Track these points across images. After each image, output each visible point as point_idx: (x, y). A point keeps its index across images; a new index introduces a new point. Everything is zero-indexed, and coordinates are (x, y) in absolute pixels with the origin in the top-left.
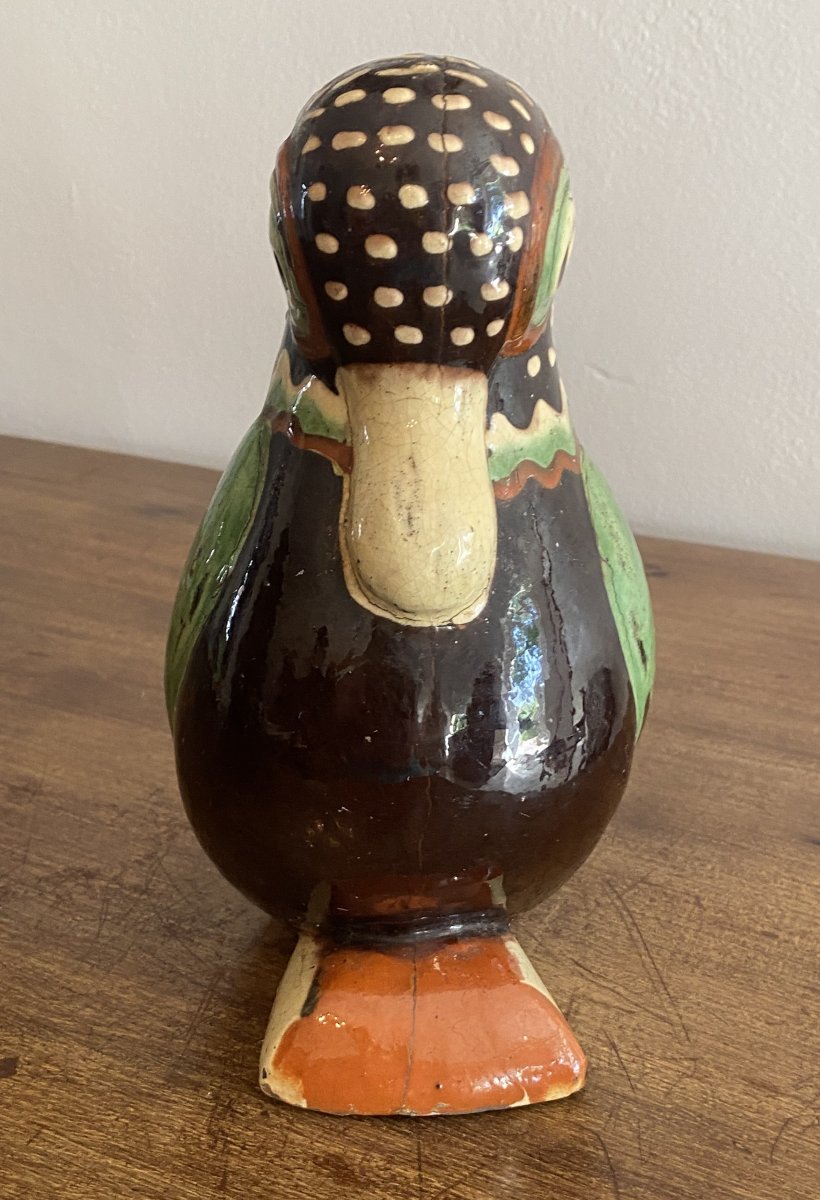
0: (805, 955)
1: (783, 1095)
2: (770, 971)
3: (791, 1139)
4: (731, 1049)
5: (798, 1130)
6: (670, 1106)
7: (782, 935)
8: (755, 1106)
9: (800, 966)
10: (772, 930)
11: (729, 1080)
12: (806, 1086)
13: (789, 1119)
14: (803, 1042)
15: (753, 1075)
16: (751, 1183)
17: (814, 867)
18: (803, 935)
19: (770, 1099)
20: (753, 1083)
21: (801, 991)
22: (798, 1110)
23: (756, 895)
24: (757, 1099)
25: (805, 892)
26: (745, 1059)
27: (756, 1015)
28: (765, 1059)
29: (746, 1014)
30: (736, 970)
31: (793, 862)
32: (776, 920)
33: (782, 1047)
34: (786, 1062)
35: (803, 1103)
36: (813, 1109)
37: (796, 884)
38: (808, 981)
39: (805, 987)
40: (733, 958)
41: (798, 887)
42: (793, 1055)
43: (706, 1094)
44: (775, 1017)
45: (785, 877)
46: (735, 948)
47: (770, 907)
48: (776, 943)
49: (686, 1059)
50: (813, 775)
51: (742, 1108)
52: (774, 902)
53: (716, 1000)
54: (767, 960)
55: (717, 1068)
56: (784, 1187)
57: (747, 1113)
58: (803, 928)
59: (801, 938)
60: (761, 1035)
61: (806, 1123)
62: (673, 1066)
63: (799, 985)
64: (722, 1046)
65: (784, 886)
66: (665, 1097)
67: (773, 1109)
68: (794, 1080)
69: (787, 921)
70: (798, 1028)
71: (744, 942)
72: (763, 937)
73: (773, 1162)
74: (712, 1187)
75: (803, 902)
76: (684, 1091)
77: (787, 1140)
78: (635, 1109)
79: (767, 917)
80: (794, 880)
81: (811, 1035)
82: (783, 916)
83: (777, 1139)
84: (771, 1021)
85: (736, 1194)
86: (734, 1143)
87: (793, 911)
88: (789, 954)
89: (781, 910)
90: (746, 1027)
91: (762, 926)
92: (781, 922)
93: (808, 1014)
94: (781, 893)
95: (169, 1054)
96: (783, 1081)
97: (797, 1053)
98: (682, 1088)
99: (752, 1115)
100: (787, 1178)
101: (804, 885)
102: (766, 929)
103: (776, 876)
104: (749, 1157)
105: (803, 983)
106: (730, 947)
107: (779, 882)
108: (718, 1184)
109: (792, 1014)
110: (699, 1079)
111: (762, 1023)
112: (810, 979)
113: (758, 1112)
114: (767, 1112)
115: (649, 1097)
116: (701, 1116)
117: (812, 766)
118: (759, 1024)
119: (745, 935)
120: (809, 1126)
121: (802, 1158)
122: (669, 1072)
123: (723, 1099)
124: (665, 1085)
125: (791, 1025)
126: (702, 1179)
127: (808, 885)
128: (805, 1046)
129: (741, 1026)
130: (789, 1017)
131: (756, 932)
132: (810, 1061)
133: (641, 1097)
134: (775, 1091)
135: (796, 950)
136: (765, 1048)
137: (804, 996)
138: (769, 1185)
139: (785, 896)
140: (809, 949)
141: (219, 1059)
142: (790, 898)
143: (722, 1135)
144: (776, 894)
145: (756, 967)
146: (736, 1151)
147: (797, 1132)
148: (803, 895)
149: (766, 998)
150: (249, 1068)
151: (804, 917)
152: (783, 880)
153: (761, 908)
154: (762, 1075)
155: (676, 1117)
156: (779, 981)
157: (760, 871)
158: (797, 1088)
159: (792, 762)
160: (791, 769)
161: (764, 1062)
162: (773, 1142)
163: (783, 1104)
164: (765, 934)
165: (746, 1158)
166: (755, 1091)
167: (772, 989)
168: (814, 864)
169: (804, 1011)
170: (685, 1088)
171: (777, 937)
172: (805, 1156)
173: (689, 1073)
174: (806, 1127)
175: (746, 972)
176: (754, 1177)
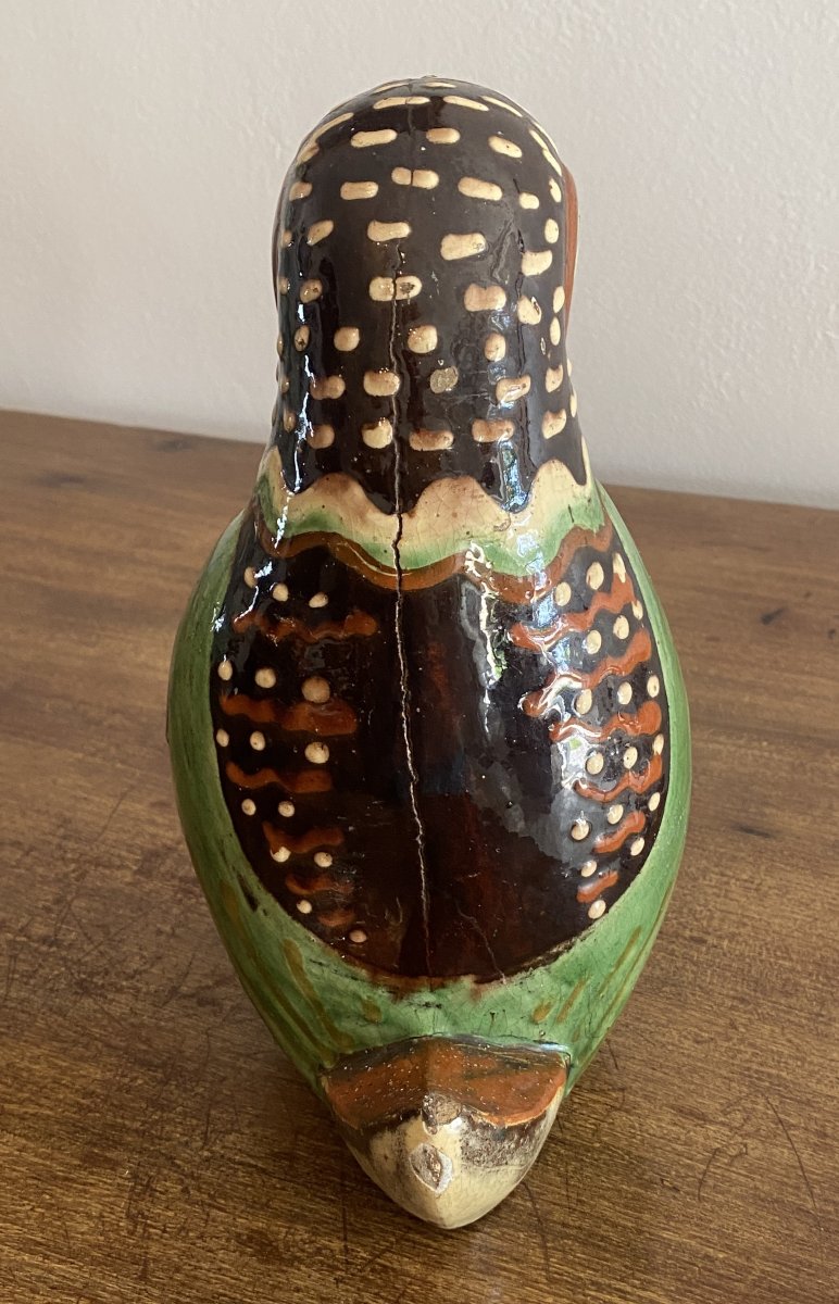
0: (733, 960)
1: (711, 1122)
2: (698, 982)
3: (718, 1171)
4: (661, 1075)
5: (726, 1161)
6: (598, 1145)
7: (711, 940)
8: (683, 1137)
9: (728, 974)
10: (701, 934)
11: (657, 1110)
12: (734, 1110)
13: (718, 1149)
14: (731, 1061)
15: (681, 1102)
16: (679, 1225)
17: (743, 858)
18: (732, 937)
19: (698, 1128)
20: (681, 1111)
21: (729, 1003)
22: (725, 1138)
23: (685, 895)
24: (684, 1128)
25: (733, 888)
26: (673, 1084)
27: (684, 1033)
28: (693, 1083)
29: (674, 1033)
30: (665, 984)
31: (722, 854)
32: (705, 923)
33: (711, 1068)
34: (715, 1085)
35: (731, 1130)
36: (741, 1136)
37: (725, 879)
38: (736, 991)
39: (734, 998)
40: (662, 969)
41: (727, 883)
42: (721, 1076)
43: (634, 1128)
44: (703, 1034)
45: (713, 872)
46: (664, 958)
47: (699, 908)
48: (704, 949)
49: (614, 1090)
50: (743, 751)
51: (670, 1141)
52: (703, 902)
53: (644, 1019)
54: (695, 968)
55: (645, 1097)
56: (712, 1226)
57: (674, 1145)
58: (731, 930)
59: (730, 942)
60: (689, 1056)
61: (733, 1152)
62: (601, 1099)
63: (727, 996)
64: (650, 1071)
65: (713, 884)
66: (593, 1135)
67: (701, 1140)
68: (722, 1104)
69: (715, 923)
70: (726, 1044)
71: (673, 950)
72: (692, 943)
73: (701, 1199)
74: (640, 1232)
75: (732, 900)
76: (611, 1126)
77: (715, 1173)
78: (562, 1151)
79: (696, 920)
80: (723, 875)
81: (740, 1051)
82: (712, 918)
83: (704, 1173)
84: (700, 1039)
85: (664, 1238)
86: (662, 1180)
87: (722, 911)
88: (718, 960)
89: (709, 910)
90: (675, 1048)
91: (691, 930)
92: (709, 926)
93: (736, 1028)
94: (710, 891)
95: (84, 1130)
96: (711, 1106)
97: (724, 1073)
98: (609, 1124)
99: (679, 1148)
100: (715, 1215)
101: (733, 881)
102: (695, 934)
103: (705, 872)
104: (676, 1195)
105: (732, 993)
106: (658, 957)
107: (708, 878)
108: (645, 1229)
109: (720, 1030)
110: (627, 1111)
111: (690, 1043)
112: (739, 988)
113: (686, 1144)
114: (696, 1143)
115: (577, 1136)
116: (629, 1153)
117: (742, 742)
118: (687, 1044)
119: (673, 942)
120: (736, 1156)
121: (729, 1192)
122: (597, 1106)
123: (651, 1131)
124: (593, 1121)
125: (720, 1043)
126: (630, 1225)
127: (738, 880)
128: (733, 1065)
129: (670, 1047)
130: (719, 1033)
131: (685, 939)
132: (738, 1082)
133: (568, 1137)
134: (703, 1118)
135: (725, 955)
136: (694, 1070)
137: (732, 1008)
138: (697, 1225)
139: (714, 894)
140: (737, 952)
141: (136, 1131)
142: (719, 896)
143: (651, 1173)
144: (705, 893)
145: (684, 978)
146: (665, 1191)
147: (726, 1164)
148: (732, 892)
149: (693, 1013)
150: (168, 1140)
151: (734, 917)
152: (713, 875)
153: (690, 910)
154: (690, 1102)
155: (603, 1156)
156: (708, 993)
157: (689, 867)
158: (725, 1113)
159: (722, 739)
160: (721, 747)
161: (693, 1087)
162: (701, 1177)
163: (711, 1133)
164: (692, 938)
165: (674, 1198)
166: (684, 1120)
167: (701, 1003)
168: (743, 854)
169: (733, 1026)
170: (613, 1123)
171: (704, 942)
172: (733, 1189)
173: (617, 1105)
174: (733, 1158)
175: (673, 985)
176: (681, 1218)
